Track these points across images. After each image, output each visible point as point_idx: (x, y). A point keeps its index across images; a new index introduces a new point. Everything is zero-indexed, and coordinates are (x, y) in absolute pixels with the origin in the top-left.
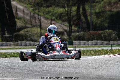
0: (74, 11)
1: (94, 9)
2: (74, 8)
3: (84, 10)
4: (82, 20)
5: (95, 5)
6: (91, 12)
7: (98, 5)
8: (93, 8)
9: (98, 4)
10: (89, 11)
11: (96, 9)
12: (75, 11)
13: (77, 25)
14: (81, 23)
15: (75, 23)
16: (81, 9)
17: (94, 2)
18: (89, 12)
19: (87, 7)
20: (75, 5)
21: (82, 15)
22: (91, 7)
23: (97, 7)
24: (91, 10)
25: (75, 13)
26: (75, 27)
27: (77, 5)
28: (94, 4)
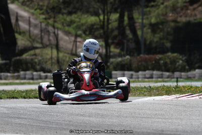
0: (114, 22)
1: (147, 18)
2: (115, 17)
3: (131, 18)
4: (127, 36)
5: (150, 11)
6: (142, 23)
7: (155, 11)
8: (145, 17)
9: (153, 9)
10: (140, 21)
11: (151, 18)
12: (116, 21)
13: (119, 44)
14: (125, 41)
15: (116, 41)
16: (126, 18)
18: (139, 23)
19: (136, 15)
20: (115, 11)
21: (127, 28)
22: (143, 14)
23: (152, 15)
24: (143, 19)
25: (115, 24)
26: (115, 47)
27: (119, 10)
28: (148, 9)
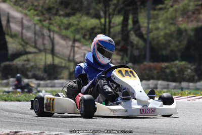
0: (117, 25)
1: (154, 23)
2: (118, 19)
3: (136, 22)
4: (132, 43)
5: (157, 15)
6: (148, 27)
7: (163, 14)
8: (152, 21)
9: (161, 12)
10: (146, 25)
11: (159, 22)
12: (119, 25)
14: (129, 47)
15: (119, 47)
16: (130, 22)
17: (154, 9)
18: (145, 27)
20: (119, 13)
21: (132, 32)
22: (149, 18)
23: (160, 19)
24: (148, 23)
25: (118, 29)
26: (118, 54)
28: (155, 12)
